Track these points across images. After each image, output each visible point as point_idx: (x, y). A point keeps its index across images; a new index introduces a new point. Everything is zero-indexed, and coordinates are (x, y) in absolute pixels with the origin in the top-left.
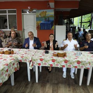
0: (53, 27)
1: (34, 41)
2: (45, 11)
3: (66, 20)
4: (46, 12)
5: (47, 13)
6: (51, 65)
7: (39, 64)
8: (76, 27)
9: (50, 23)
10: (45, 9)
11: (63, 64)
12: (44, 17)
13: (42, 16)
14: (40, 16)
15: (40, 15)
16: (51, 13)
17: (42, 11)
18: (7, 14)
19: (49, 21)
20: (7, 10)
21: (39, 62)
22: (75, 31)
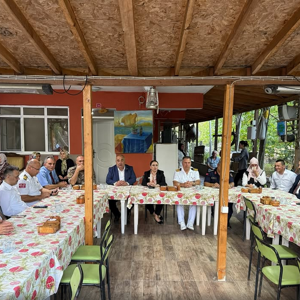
0: (152, 147)
1: (126, 171)
2: (133, 113)
3: (177, 128)
4: (136, 115)
5: (138, 118)
6: (159, 201)
7: (142, 201)
8: (203, 147)
9: (144, 138)
10: (133, 109)
11: (176, 199)
12: (133, 126)
13: (128, 123)
14: (122, 124)
15: (123, 121)
16: (146, 118)
17: (128, 113)
18: (46, 117)
19: (142, 134)
20: (46, 108)
21: (141, 197)
22: (202, 157)
